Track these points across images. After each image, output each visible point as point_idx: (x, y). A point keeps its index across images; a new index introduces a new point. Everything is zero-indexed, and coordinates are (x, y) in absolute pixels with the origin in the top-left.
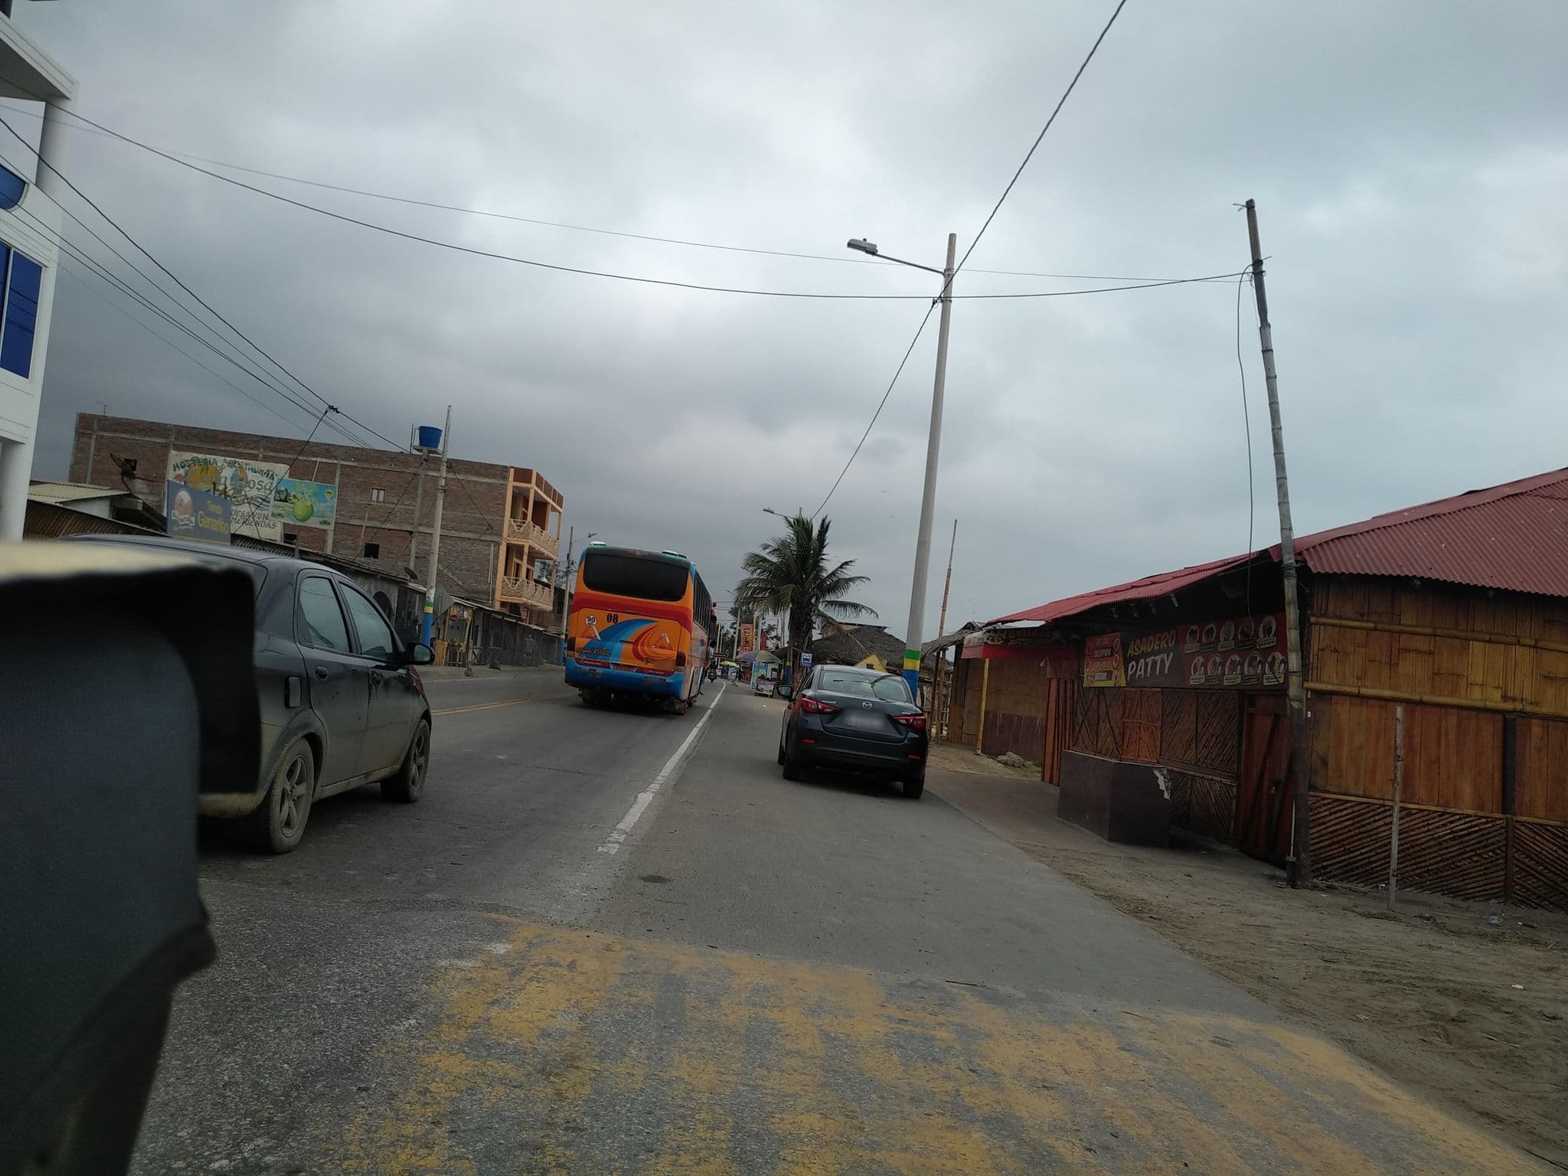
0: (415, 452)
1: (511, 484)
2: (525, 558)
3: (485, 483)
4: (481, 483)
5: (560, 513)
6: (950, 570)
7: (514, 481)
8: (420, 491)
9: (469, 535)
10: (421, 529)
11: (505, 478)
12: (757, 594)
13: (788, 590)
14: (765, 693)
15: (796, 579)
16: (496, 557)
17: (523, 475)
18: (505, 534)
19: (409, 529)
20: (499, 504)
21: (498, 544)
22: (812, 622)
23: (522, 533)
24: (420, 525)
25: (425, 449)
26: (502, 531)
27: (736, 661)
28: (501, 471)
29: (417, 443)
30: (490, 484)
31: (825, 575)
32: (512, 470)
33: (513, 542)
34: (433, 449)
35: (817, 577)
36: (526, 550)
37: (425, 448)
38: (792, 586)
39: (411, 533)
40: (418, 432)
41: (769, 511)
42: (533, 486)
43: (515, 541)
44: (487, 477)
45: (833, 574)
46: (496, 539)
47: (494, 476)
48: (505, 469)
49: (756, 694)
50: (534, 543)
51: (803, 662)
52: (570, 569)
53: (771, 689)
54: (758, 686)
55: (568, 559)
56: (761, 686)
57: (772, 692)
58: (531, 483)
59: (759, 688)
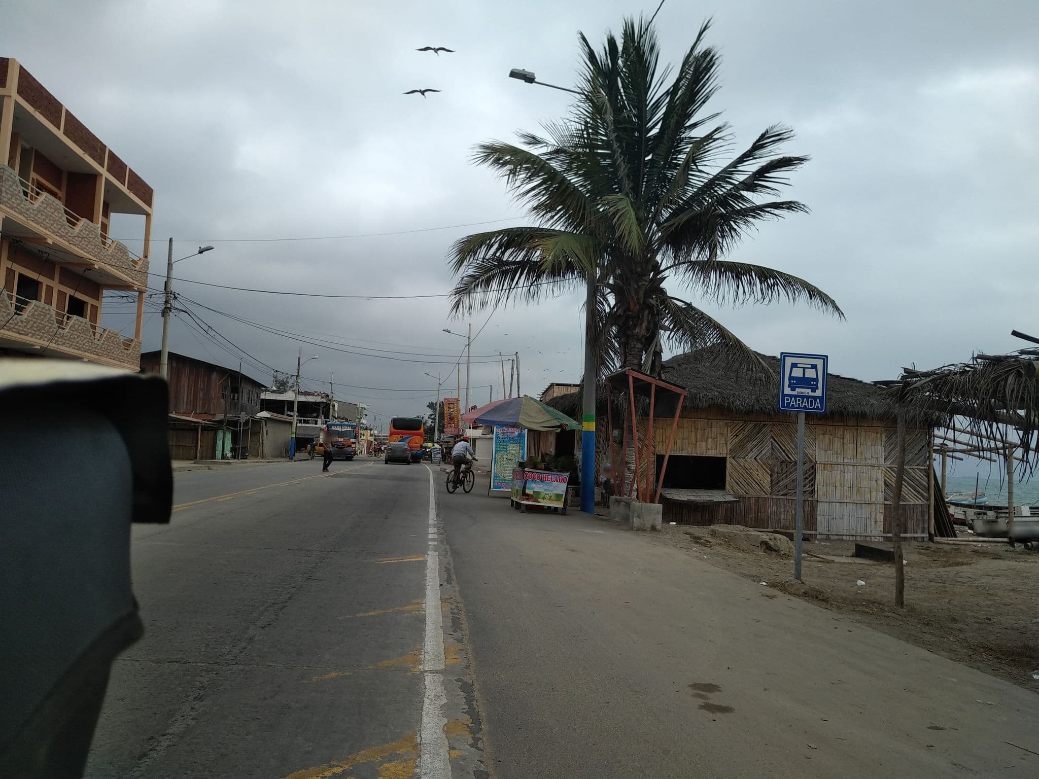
14: (544, 503)
41: (525, 78)
42: (11, 92)
50: (31, 222)
51: (787, 391)
52: (169, 306)
53: (559, 492)
54: (524, 488)
55: (165, 290)
56: (534, 485)
57: (563, 499)
58: (5, 87)
59: (527, 491)
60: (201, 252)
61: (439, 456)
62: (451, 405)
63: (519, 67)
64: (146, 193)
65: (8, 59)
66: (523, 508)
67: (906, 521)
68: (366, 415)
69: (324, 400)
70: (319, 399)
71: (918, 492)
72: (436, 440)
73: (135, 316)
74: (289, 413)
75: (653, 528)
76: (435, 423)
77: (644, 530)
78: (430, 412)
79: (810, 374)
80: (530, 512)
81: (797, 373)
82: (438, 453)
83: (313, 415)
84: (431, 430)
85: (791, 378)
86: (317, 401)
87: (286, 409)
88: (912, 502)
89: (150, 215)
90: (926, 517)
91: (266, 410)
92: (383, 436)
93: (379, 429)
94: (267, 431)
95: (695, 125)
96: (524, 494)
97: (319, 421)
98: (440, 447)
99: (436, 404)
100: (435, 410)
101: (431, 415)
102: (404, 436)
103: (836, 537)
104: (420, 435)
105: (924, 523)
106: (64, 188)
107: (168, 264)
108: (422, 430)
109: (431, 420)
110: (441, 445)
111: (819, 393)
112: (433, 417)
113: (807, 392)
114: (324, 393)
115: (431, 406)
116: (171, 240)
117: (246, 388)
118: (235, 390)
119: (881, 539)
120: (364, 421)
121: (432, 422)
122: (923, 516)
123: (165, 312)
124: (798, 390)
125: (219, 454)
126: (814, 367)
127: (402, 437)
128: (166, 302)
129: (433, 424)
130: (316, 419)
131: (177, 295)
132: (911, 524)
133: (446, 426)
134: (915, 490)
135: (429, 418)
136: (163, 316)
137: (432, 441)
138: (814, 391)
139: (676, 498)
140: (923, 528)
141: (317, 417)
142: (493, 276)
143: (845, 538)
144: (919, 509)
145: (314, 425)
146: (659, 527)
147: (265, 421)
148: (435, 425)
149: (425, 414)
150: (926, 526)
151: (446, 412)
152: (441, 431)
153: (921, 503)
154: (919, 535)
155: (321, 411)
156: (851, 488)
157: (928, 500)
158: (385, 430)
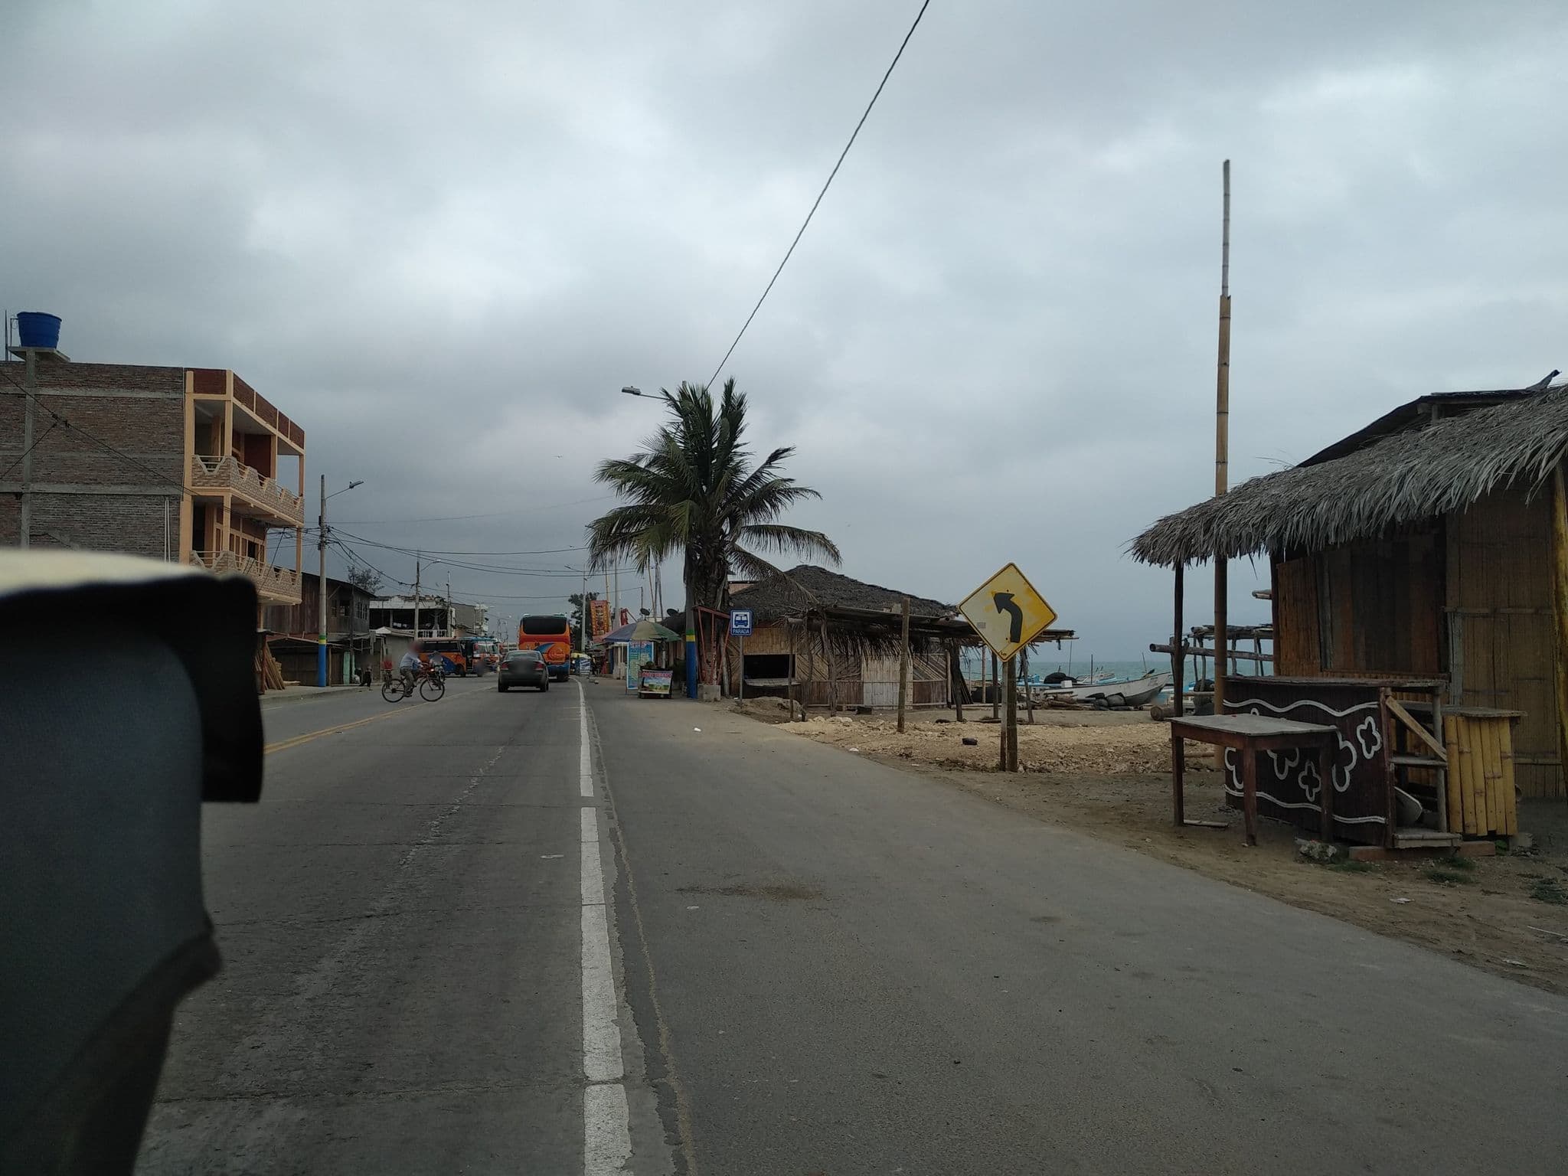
0: (15, 358)
1: (190, 397)
2: (227, 516)
3: (145, 399)
4: (137, 401)
5: (301, 455)
6: (1225, 301)
7: (195, 391)
8: (29, 425)
9: (124, 489)
10: (36, 487)
11: (180, 388)
12: (627, 527)
13: (682, 512)
14: (656, 692)
15: (692, 491)
16: (176, 520)
17: (211, 379)
18: (188, 482)
19: (16, 488)
20: (173, 433)
21: (176, 500)
22: (727, 564)
23: (217, 477)
24: (34, 480)
25: (31, 352)
26: (181, 477)
27: (586, 651)
28: (172, 377)
29: (16, 342)
30: (153, 401)
31: (744, 477)
32: (190, 375)
33: (200, 493)
34: (47, 350)
35: (730, 484)
36: (227, 504)
37: (31, 349)
38: (688, 503)
39: (19, 495)
40: (15, 324)
41: (633, 393)
42: (229, 396)
43: (208, 491)
44: (146, 388)
45: (756, 477)
46: (173, 491)
47: (160, 387)
48: (178, 373)
49: (642, 697)
50: (244, 495)
51: (734, 627)
52: (324, 539)
53: (666, 684)
54: (643, 683)
55: (320, 523)
56: (649, 680)
57: (669, 689)
58: (225, 393)
59: (645, 685)
60: (351, 487)
61: (588, 667)
62: (600, 609)
63: (628, 386)
64: (298, 435)
65: (225, 371)
66: (643, 696)
67: (930, 693)
68: (487, 619)
69: (440, 607)
70: (432, 605)
71: (939, 672)
72: (583, 648)
73: (295, 549)
74: (395, 624)
75: (716, 700)
76: (581, 623)
77: (710, 701)
78: (573, 608)
79: (744, 619)
80: (648, 698)
81: (738, 618)
82: (587, 665)
83: (427, 625)
84: (576, 634)
85: (735, 621)
86: (431, 608)
87: (391, 620)
88: (934, 680)
89: (302, 455)
90: (945, 690)
91: (385, 626)
92: (510, 646)
93: (504, 636)
94: (387, 650)
95: (738, 446)
96: (643, 686)
97: (435, 632)
98: (590, 658)
99: (582, 596)
100: (581, 605)
101: (575, 613)
102: (541, 643)
103: (878, 708)
104: (564, 640)
105: (943, 694)
106: (243, 447)
107: (322, 500)
108: (567, 633)
109: (576, 620)
110: (591, 655)
111: (748, 627)
112: (577, 615)
113: (743, 626)
114: (438, 597)
115: (575, 600)
116: (323, 477)
117: (356, 600)
118: (346, 603)
119: (912, 708)
120: (485, 628)
121: (577, 623)
122: (942, 689)
123: (321, 546)
124: (739, 626)
125: (346, 678)
126: (746, 615)
127: (538, 644)
128: (322, 536)
129: (579, 626)
130: (431, 631)
131: (331, 529)
132: (934, 696)
133: (594, 633)
134: (937, 671)
135: (572, 617)
136: (320, 549)
137: (580, 651)
138: (746, 626)
139: (756, 685)
140: (943, 698)
141: (431, 628)
142: (616, 543)
143: (884, 708)
144: (940, 684)
145: (428, 638)
146: (719, 699)
147: (385, 638)
148: (581, 626)
149: (567, 611)
150: (945, 696)
151: (593, 617)
152: (590, 635)
153: (941, 679)
154: (940, 703)
155: (436, 621)
156: (889, 671)
157: (947, 677)
158: (511, 635)
